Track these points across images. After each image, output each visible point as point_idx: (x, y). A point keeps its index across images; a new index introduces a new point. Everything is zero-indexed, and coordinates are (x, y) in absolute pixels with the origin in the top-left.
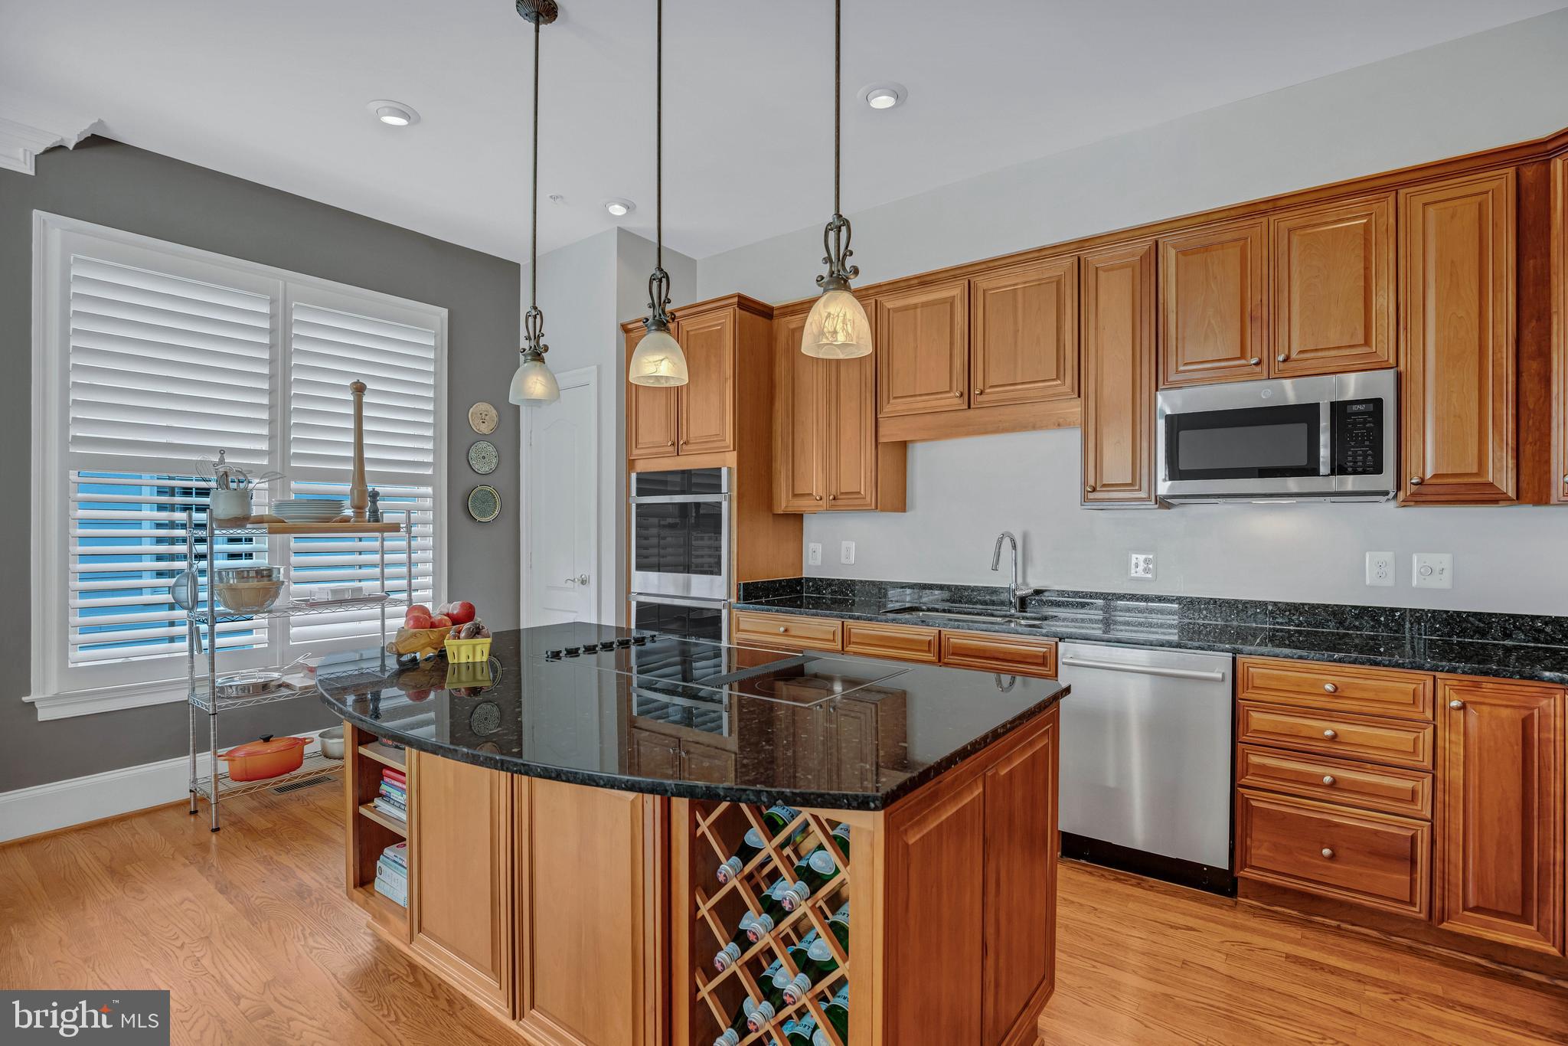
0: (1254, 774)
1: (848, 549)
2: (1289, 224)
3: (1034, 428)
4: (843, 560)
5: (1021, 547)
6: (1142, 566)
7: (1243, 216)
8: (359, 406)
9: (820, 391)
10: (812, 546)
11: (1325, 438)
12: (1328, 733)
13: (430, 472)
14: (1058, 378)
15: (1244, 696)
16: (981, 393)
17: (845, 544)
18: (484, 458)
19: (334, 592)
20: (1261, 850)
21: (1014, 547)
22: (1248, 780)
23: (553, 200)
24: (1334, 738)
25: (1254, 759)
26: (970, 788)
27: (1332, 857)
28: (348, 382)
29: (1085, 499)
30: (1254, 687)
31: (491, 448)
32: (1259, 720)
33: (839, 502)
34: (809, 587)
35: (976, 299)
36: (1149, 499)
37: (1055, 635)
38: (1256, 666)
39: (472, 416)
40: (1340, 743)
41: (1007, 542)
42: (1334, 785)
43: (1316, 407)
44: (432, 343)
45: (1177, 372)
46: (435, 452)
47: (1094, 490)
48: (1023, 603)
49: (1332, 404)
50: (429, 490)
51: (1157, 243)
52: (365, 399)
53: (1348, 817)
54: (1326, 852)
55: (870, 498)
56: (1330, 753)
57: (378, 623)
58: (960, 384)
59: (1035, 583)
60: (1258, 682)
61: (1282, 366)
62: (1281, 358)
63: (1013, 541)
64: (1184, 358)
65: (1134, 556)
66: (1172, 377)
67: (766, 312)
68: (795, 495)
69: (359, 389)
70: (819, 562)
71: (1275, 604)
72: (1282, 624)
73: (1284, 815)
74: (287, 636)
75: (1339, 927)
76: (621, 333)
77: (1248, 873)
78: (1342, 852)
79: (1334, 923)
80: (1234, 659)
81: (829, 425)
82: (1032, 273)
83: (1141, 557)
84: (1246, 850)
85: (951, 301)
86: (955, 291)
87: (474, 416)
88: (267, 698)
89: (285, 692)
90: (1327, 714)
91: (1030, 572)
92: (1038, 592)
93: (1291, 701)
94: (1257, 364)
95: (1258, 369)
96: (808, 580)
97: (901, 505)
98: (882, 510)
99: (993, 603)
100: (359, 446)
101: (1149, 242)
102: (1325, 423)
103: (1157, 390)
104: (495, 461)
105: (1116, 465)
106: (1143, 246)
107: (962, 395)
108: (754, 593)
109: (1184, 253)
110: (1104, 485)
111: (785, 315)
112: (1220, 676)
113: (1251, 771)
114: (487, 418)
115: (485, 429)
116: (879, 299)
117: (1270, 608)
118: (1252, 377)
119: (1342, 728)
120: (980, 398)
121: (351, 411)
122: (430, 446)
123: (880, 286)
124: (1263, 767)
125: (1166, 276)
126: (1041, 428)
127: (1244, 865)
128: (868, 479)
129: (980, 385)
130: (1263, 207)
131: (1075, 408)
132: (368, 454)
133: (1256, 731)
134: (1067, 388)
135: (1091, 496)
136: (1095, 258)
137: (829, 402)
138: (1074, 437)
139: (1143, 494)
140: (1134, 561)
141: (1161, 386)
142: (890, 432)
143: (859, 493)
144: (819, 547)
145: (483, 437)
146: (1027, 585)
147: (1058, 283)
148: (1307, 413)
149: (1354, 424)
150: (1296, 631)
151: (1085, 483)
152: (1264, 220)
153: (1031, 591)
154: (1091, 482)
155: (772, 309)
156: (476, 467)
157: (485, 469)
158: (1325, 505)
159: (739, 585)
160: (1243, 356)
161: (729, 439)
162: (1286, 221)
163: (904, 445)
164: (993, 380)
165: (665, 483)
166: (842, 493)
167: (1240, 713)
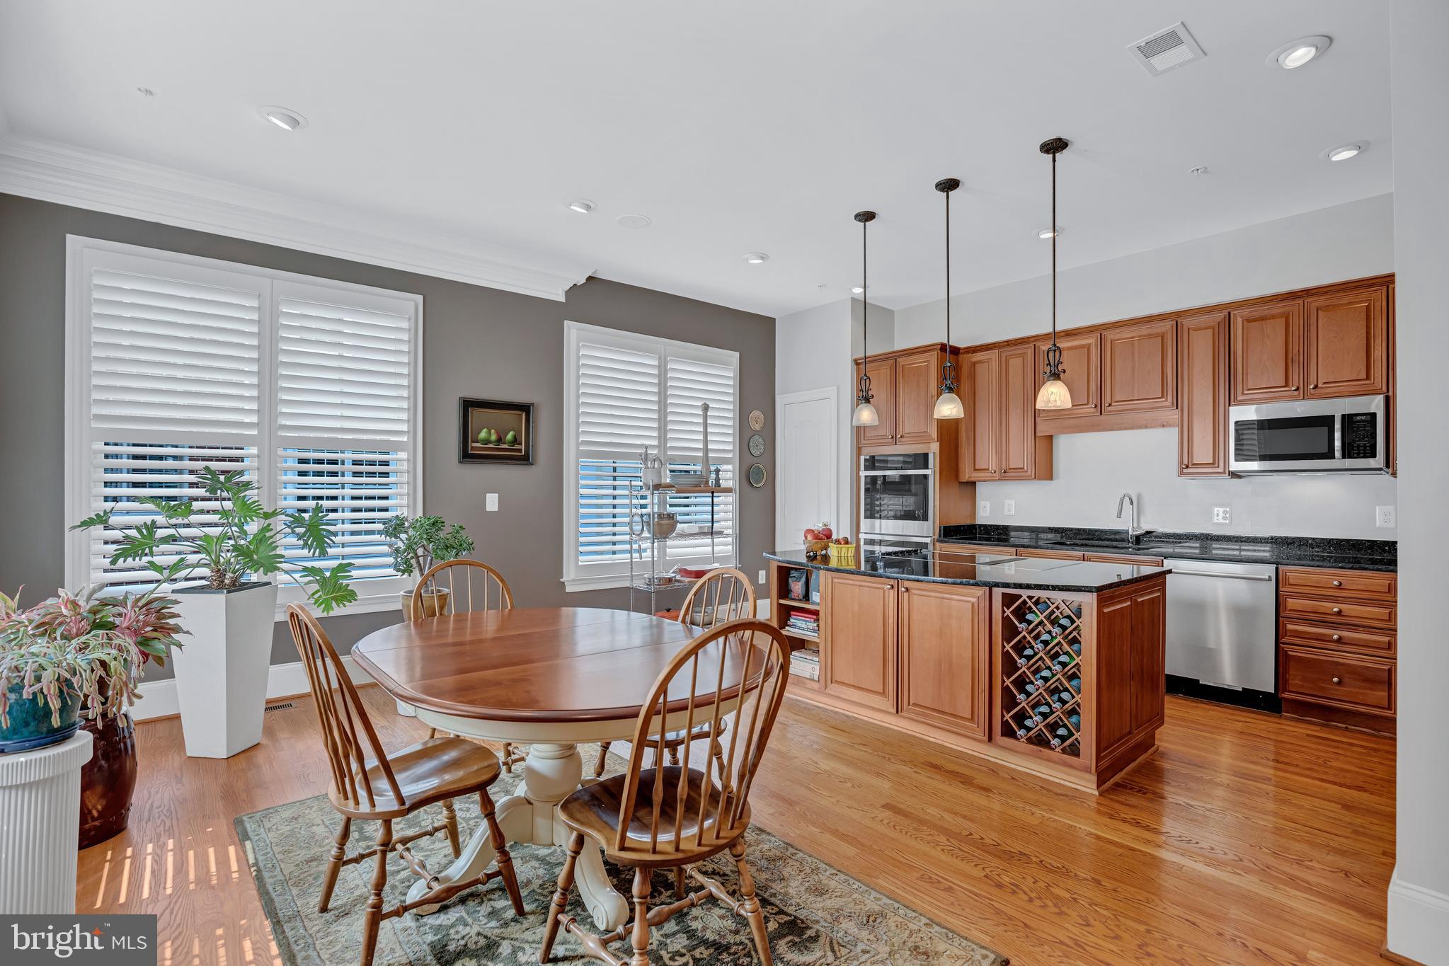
0: (1290, 636)
1: (1010, 505)
2: (1316, 304)
3: (1146, 427)
4: (1006, 513)
5: (1136, 502)
6: (1221, 515)
7: (1287, 299)
8: (705, 417)
9: (994, 402)
10: (983, 503)
11: (1338, 435)
12: (1336, 610)
13: (732, 456)
14: (1162, 397)
15: (1284, 589)
16: (1110, 405)
17: (1007, 502)
18: (757, 446)
19: (700, 528)
20: (1295, 681)
21: (1132, 503)
22: (1287, 639)
23: (820, 288)
24: (1340, 613)
25: (1290, 627)
26: (1125, 601)
27: (1339, 683)
28: (700, 404)
29: (1181, 473)
30: (1289, 584)
31: (761, 440)
32: (1292, 603)
33: (1007, 474)
34: (981, 530)
35: (1105, 345)
36: (1224, 473)
37: (1161, 555)
38: (1291, 571)
39: (751, 419)
40: (1344, 616)
41: (1127, 500)
42: (1340, 640)
43: (1333, 416)
44: (732, 375)
45: (1243, 394)
46: (734, 444)
47: (1187, 467)
48: (1138, 539)
49: (1343, 416)
51: (1229, 313)
52: (709, 413)
53: (1349, 658)
54: (1335, 680)
55: (1031, 471)
56: (1339, 621)
57: (710, 548)
58: (1094, 399)
59: (1146, 527)
60: (1292, 581)
61: (1312, 391)
62: (1311, 387)
63: (1130, 499)
64: (1247, 384)
65: (1216, 509)
66: (1240, 398)
67: (955, 351)
68: (975, 470)
69: (706, 408)
70: (988, 513)
71: (1313, 539)
72: (1318, 552)
73: (1309, 660)
74: (665, 554)
75: (1347, 728)
76: (853, 363)
77: (1287, 695)
78: (1346, 680)
79: (1344, 726)
80: (1277, 569)
81: (1001, 423)
82: (1145, 330)
83: (1221, 510)
84: (1286, 681)
85: (1088, 347)
86: (1092, 340)
87: (753, 419)
88: (669, 587)
89: (677, 584)
90: (1335, 599)
91: (1142, 519)
92: (1148, 533)
93: (1313, 592)
94: (1296, 390)
95: (1296, 393)
96: (980, 526)
97: (1049, 475)
98: (1039, 479)
99: (1116, 540)
100: (706, 442)
101: (1225, 313)
102: (1338, 426)
103: (1229, 405)
104: (763, 448)
105: (1202, 452)
106: (1220, 316)
107: (1096, 406)
108: (950, 533)
109: (1249, 321)
110: (1194, 464)
111: (968, 352)
112: (1267, 577)
113: (1288, 634)
114: (758, 420)
115: (757, 427)
116: (1037, 344)
117: (1310, 541)
118: (1292, 398)
119: (1343, 607)
120: (1109, 409)
121: (701, 421)
122: (732, 440)
123: (1038, 336)
124: (1296, 631)
125: (1235, 335)
126: (1151, 427)
127: (1285, 690)
128: (1029, 460)
129: (1109, 400)
130: (1300, 294)
131: (1174, 415)
132: (710, 446)
133: (1290, 610)
134: (1169, 403)
135: (1185, 471)
136: (1187, 322)
137: (1000, 410)
138: (1174, 433)
139: (1220, 470)
140: (1216, 512)
141: (1232, 403)
142: (1043, 429)
143: (1023, 468)
144: (988, 504)
145: (756, 433)
146: (1140, 528)
147: (1163, 338)
148: (1327, 421)
149: (1358, 427)
150: (1328, 556)
151: (1181, 462)
152: (1301, 302)
153: (1144, 531)
154: (1185, 462)
155: (959, 349)
156: (753, 452)
157: (758, 453)
158: (1347, 476)
159: (940, 527)
160: (1286, 385)
161: (934, 435)
162: (1315, 302)
163: (1051, 437)
164: (1117, 398)
165: (886, 461)
166: (1010, 469)
167: (1281, 599)
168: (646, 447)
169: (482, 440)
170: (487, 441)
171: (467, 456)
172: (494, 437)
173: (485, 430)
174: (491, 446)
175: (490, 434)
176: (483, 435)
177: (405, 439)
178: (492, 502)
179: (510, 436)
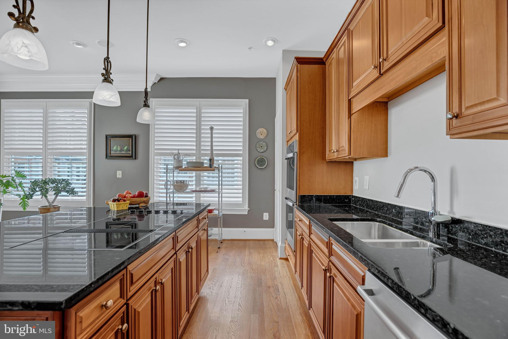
8: (212, 134)
10: (356, 178)
13: (242, 152)
17: (366, 177)
18: (262, 147)
23: (249, 50)
31: (265, 143)
34: (353, 201)
39: (257, 133)
44: (242, 111)
46: (243, 146)
50: (241, 158)
52: (214, 132)
68: (329, 151)
69: (212, 129)
87: (258, 133)
97: (385, 154)
100: (212, 146)
104: (266, 148)
114: (263, 133)
115: (262, 137)
122: (241, 144)
145: (261, 140)
156: (259, 150)
157: (262, 151)
159: (299, 196)
161: (297, 127)
168: (178, 150)
169: (114, 150)
170: (116, 151)
171: (108, 156)
172: (119, 149)
173: (116, 146)
174: (118, 152)
175: (117, 147)
176: (115, 148)
177: (85, 151)
178: (119, 174)
179: (126, 148)
